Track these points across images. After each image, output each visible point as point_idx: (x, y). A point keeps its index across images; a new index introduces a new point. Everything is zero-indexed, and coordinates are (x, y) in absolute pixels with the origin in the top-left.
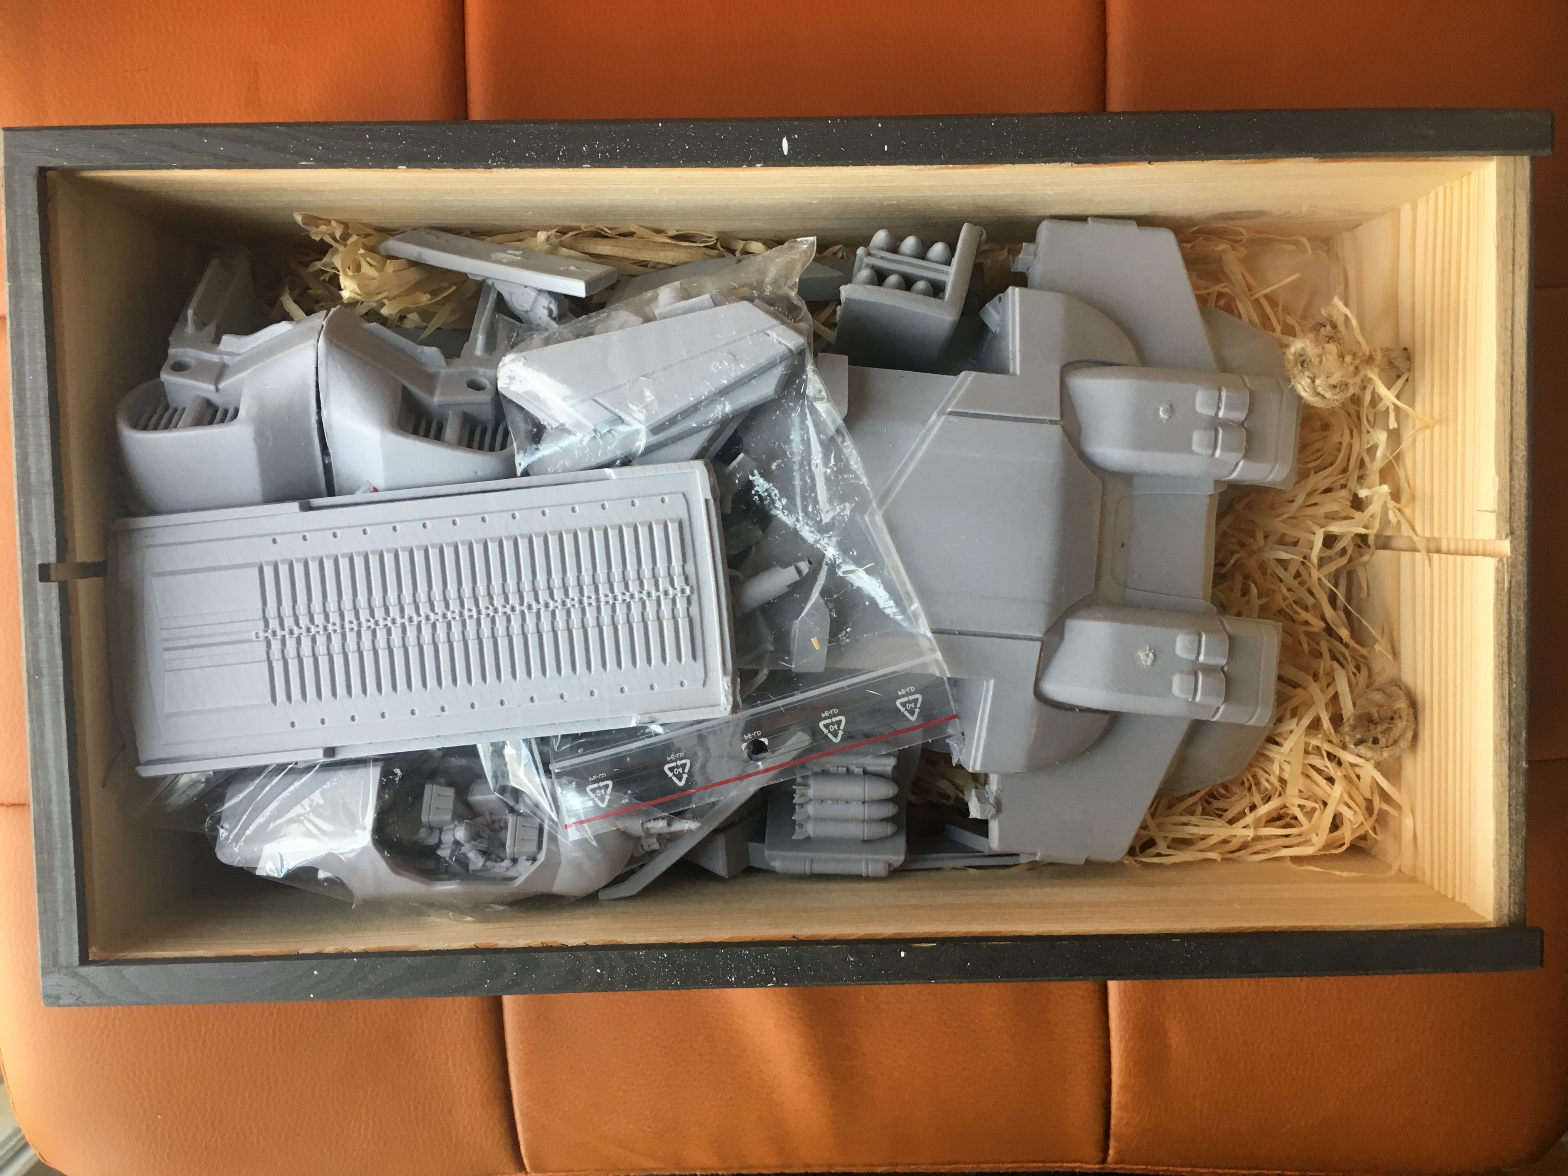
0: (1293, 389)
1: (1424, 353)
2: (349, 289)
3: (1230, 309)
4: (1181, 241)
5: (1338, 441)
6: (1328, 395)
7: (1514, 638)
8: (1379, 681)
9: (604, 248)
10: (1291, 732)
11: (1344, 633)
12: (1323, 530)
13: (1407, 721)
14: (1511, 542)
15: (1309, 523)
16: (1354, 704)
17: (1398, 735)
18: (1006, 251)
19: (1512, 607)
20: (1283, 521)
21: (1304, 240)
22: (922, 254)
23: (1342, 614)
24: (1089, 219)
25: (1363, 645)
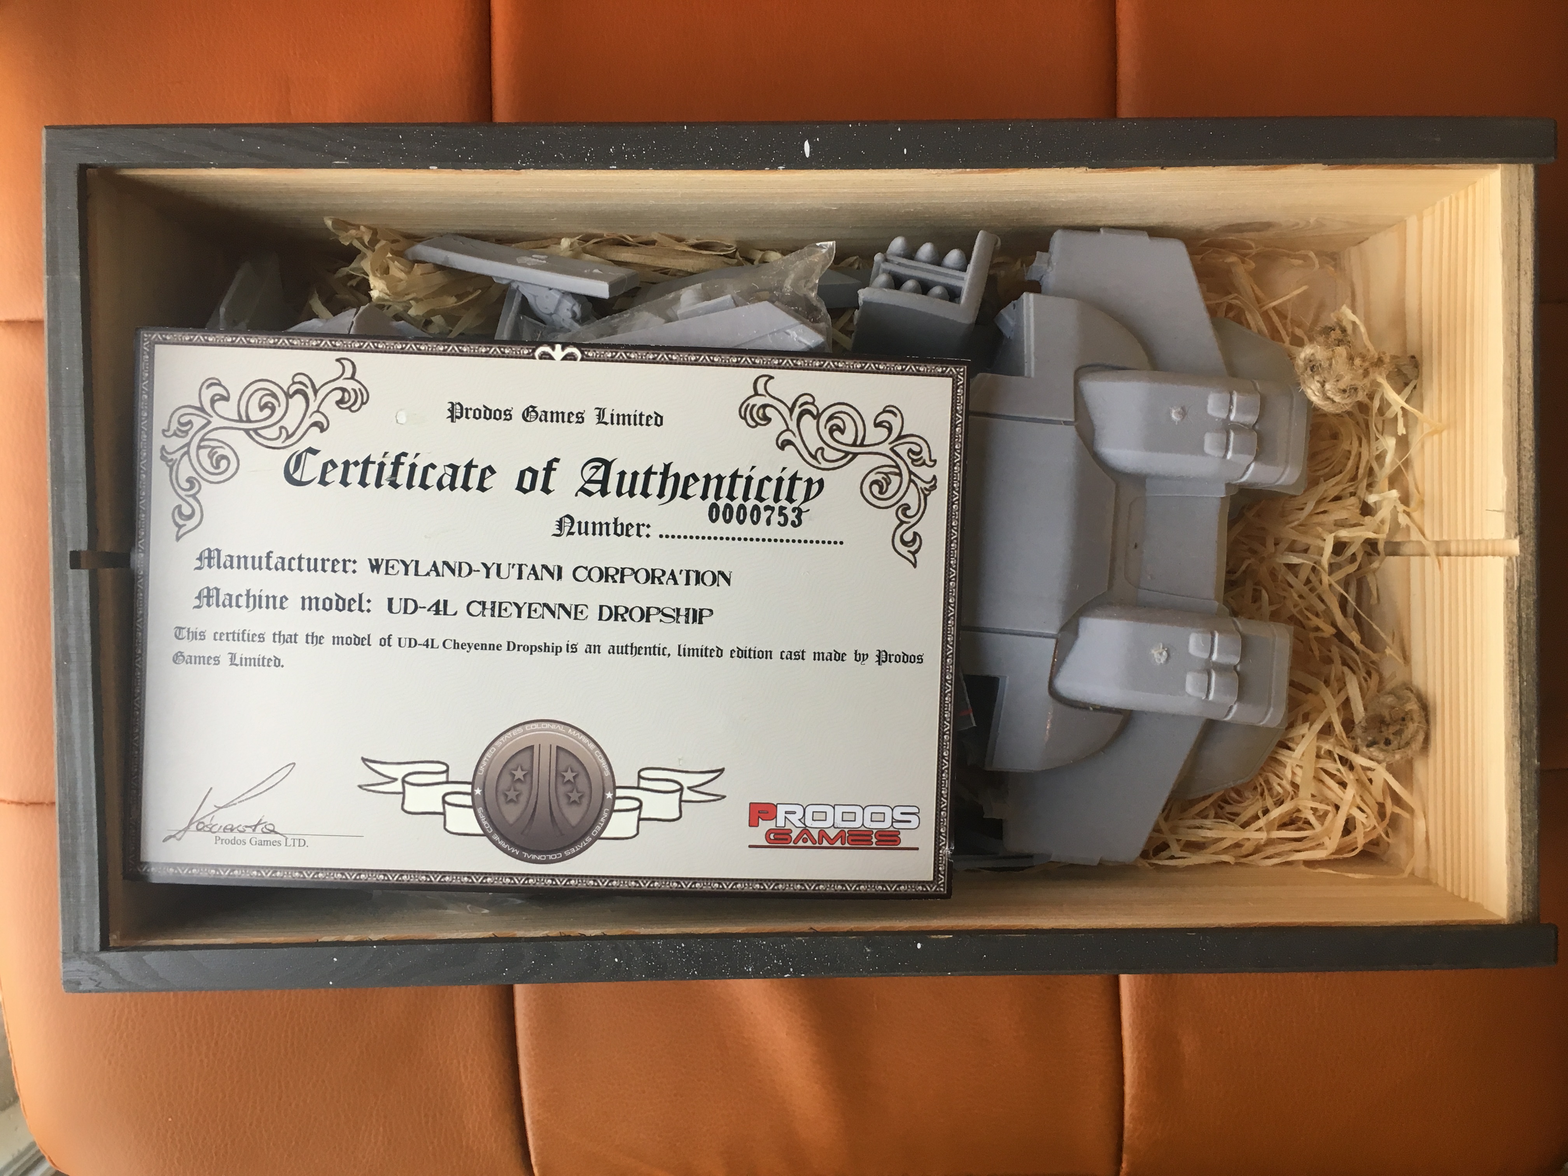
0: (1303, 393)
1: (1431, 361)
2: (378, 289)
3: (1240, 319)
4: (1192, 253)
5: (1348, 449)
6: (1337, 399)
7: (1524, 637)
8: (1389, 686)
9: (625, 255)
10: (1303, 737)
11: (1355, 637)
12: (1333, 534)
13: (1419, 723)
14: (1520, 542)
15: (1320, 529)
16: (1365, 709)
17: (1410, 736)
18: (1019, 263)
19: (1522, 605)
20: (1292, 528)
21: (1312, 254)
22: (938, 260)
23: (1352, 621)
24: (1102, 230)
25: (1374, 651)
